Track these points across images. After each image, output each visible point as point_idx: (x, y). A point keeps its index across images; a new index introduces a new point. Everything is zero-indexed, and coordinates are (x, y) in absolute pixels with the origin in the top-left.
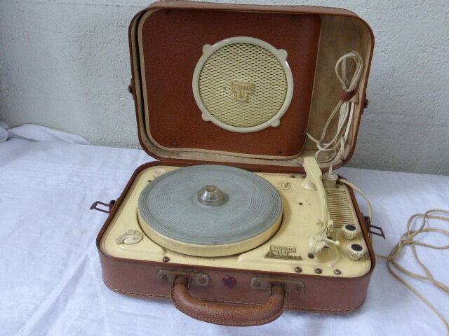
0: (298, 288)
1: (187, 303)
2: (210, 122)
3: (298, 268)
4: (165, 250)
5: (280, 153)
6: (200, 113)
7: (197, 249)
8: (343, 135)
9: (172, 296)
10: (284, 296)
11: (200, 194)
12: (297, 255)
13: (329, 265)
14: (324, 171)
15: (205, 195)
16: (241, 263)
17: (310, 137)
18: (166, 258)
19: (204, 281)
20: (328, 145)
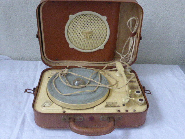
0: (119, 118)
1: (76, 129)
2: (73, 49)
3: (119, 110)
4: (63, 108)
5: (105, 60)
6: (68, 44)
7: (77, 106)
9: (70, 126)
10: (114, 122)
11: (74, 82)
12: (117, 105)
13: (131, 108)
14: (125, 67)
15: (76, 82)
16: (95, 110)
17: (117, 53)
18: (64, 111)
19: (81, 119)
20: (126, 56)
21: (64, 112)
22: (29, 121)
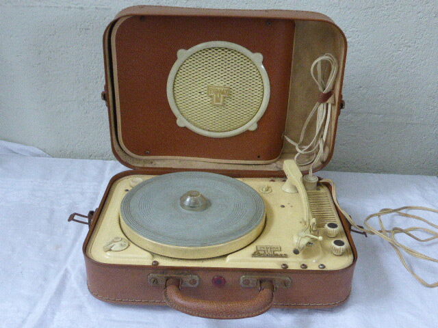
0: (285, 283)
1: (180, 301)
3: (284, 265)
4: (153, 254)
5: (259, 158)
7: (186, 251)
8: (322, 137)
9: (166, 296)
10: (273, 291)
11: (183, 199)
13: (314, 261)
14: (305, 173)
15: (188, 200)
16: (229, 263)
17: (289, 140)
19: (194, 282)
20: (307, 148)
21: (156, 263)
22: (75, 285)
